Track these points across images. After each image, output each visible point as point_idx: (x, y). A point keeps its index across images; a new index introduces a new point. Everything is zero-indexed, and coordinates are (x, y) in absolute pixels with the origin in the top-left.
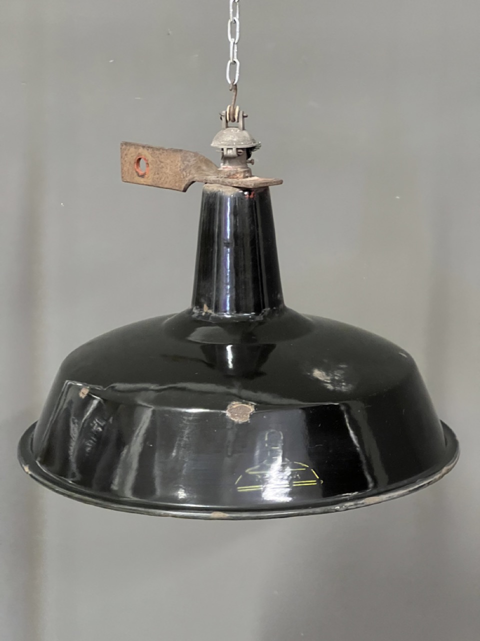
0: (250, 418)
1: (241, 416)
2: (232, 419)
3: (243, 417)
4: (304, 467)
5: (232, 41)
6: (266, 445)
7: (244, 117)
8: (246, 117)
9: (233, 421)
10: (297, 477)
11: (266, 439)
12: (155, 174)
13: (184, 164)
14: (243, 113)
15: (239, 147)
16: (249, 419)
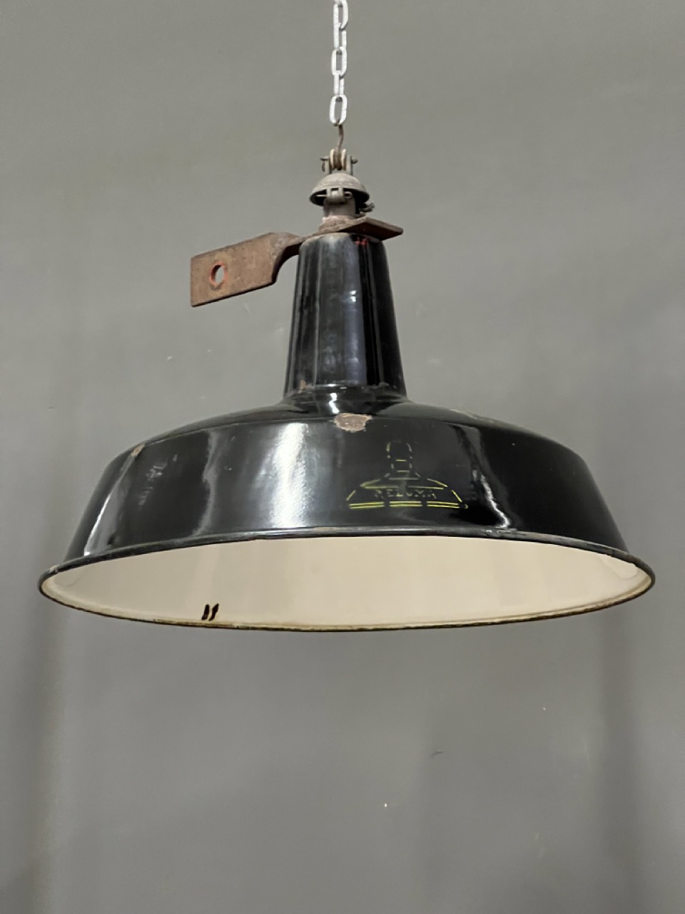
0: (366, 426)
1: (354, 425)
2: (343, 428)
3: (356, 426)
4: (441, 486)
5: (336, 74)
6: (389, 457)
7: (352, 162)
8: (355, 162)
9: (344, 431)
10: (433, 497)
11: (388, 450)
12: (236, 277)
13: (274, 247)
14: (351, 157)
15: (346, 187)
16: (364, 428)
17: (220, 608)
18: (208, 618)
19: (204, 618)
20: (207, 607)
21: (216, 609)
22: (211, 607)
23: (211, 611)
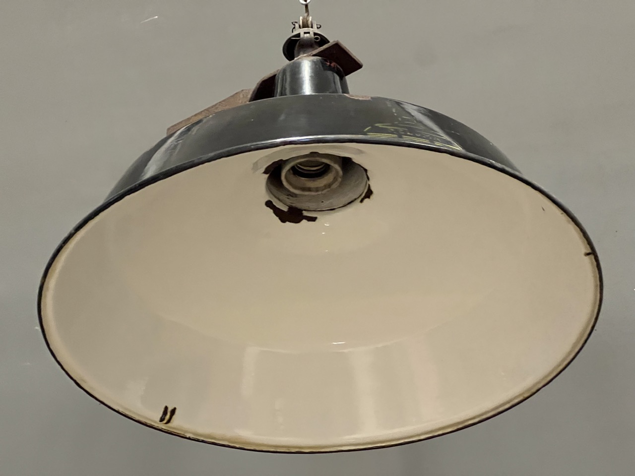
6: (395, 114)
9: (352, 99)
10: (437, 140)
11: (394, 111)
15: (316, 32)
17: (177, 412)
18: (165, 422)
19: (162, 420)
20: (166, 408)
21: (173, 412)
22: (170, 409)
23: (168, 414)
